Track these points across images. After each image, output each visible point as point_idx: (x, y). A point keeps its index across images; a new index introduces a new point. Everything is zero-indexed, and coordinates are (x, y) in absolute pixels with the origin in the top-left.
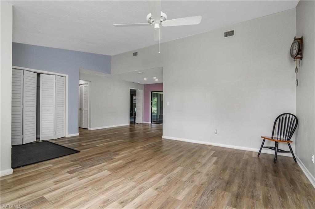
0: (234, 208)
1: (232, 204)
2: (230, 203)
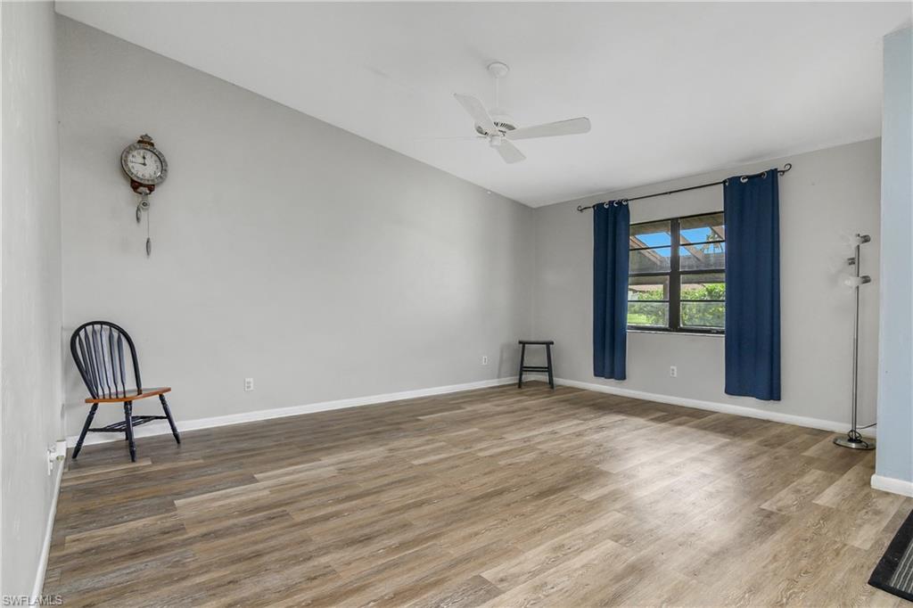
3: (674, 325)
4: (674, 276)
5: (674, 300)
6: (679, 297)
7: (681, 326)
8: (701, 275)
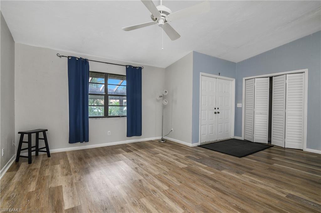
0: (73, 207)
1: (77, 209)
2: (79, 209)
3: (106, 115)
4: (106, 96)
5: (106, 106)
6: (108, 104)
7: (109, 115)
8: (116, 97)
